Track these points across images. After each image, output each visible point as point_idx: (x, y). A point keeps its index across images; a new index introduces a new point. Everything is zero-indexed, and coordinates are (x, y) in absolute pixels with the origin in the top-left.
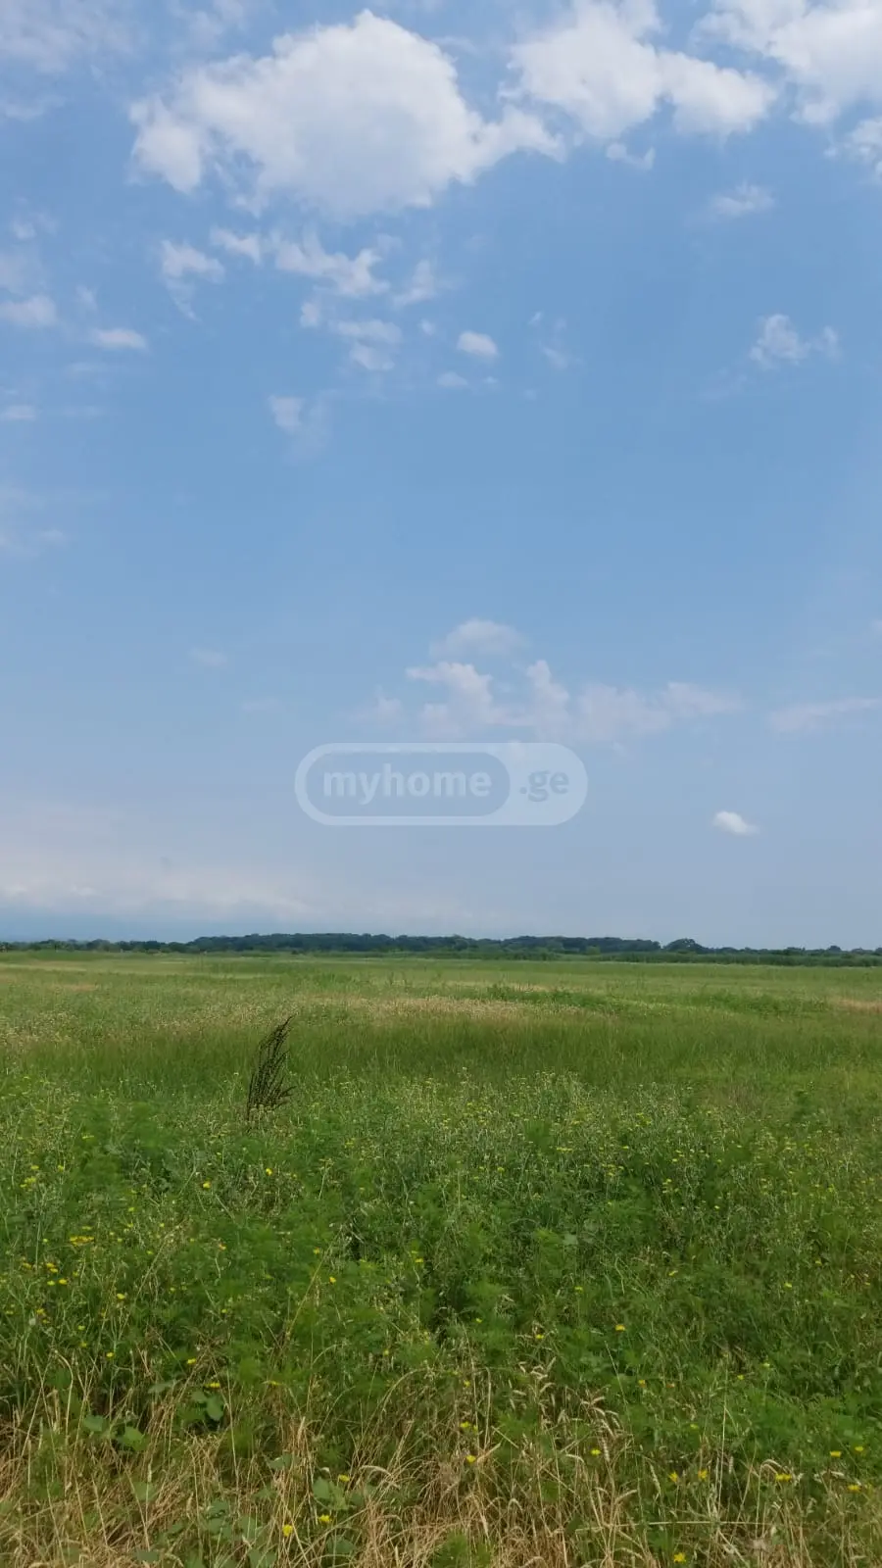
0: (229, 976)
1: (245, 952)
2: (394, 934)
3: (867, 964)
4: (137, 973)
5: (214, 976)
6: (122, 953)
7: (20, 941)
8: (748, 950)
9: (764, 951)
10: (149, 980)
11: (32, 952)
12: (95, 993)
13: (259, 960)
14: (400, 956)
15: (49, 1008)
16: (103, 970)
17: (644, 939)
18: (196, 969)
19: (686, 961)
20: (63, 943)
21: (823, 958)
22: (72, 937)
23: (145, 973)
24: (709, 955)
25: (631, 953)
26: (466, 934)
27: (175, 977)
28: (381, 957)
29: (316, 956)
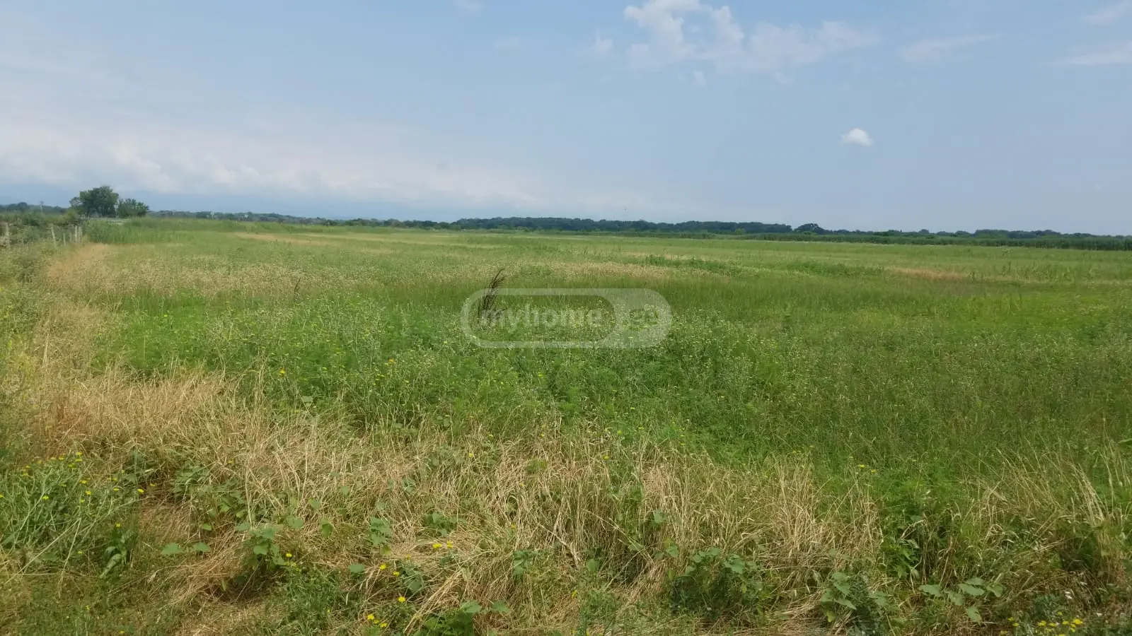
0: (478, 246)
1: (492, 230)
2: (597, 219)
3: (944, 243)
4: (418, 243)
5: (469, 246)
6: (408, 229)
7: (339, 219)
8: (858, 232)
9: (870, 233)
10: (426, 248)
11: (348, 227)
12: (391, 255)
13: (500, 236)
14: (600, 235)
15: (363, 263)
16: (396, 241)
17: (780, 224)
18: (458, 241)
19: (809, 239)
20: (368, 221)
21: (912, 239)
22: (374, 217)
23: (423, 243)
24: (827, 236)
25: (768, 234)
26: (648, 220)
27: (443, 246)
28: (587, 234)
29: (541, 234)
